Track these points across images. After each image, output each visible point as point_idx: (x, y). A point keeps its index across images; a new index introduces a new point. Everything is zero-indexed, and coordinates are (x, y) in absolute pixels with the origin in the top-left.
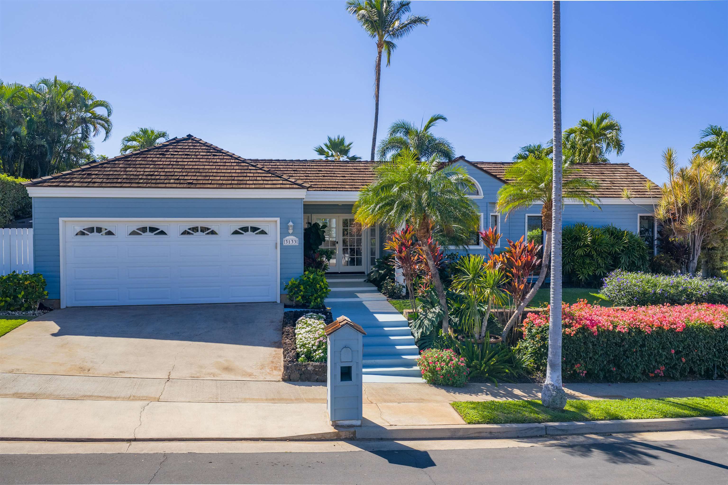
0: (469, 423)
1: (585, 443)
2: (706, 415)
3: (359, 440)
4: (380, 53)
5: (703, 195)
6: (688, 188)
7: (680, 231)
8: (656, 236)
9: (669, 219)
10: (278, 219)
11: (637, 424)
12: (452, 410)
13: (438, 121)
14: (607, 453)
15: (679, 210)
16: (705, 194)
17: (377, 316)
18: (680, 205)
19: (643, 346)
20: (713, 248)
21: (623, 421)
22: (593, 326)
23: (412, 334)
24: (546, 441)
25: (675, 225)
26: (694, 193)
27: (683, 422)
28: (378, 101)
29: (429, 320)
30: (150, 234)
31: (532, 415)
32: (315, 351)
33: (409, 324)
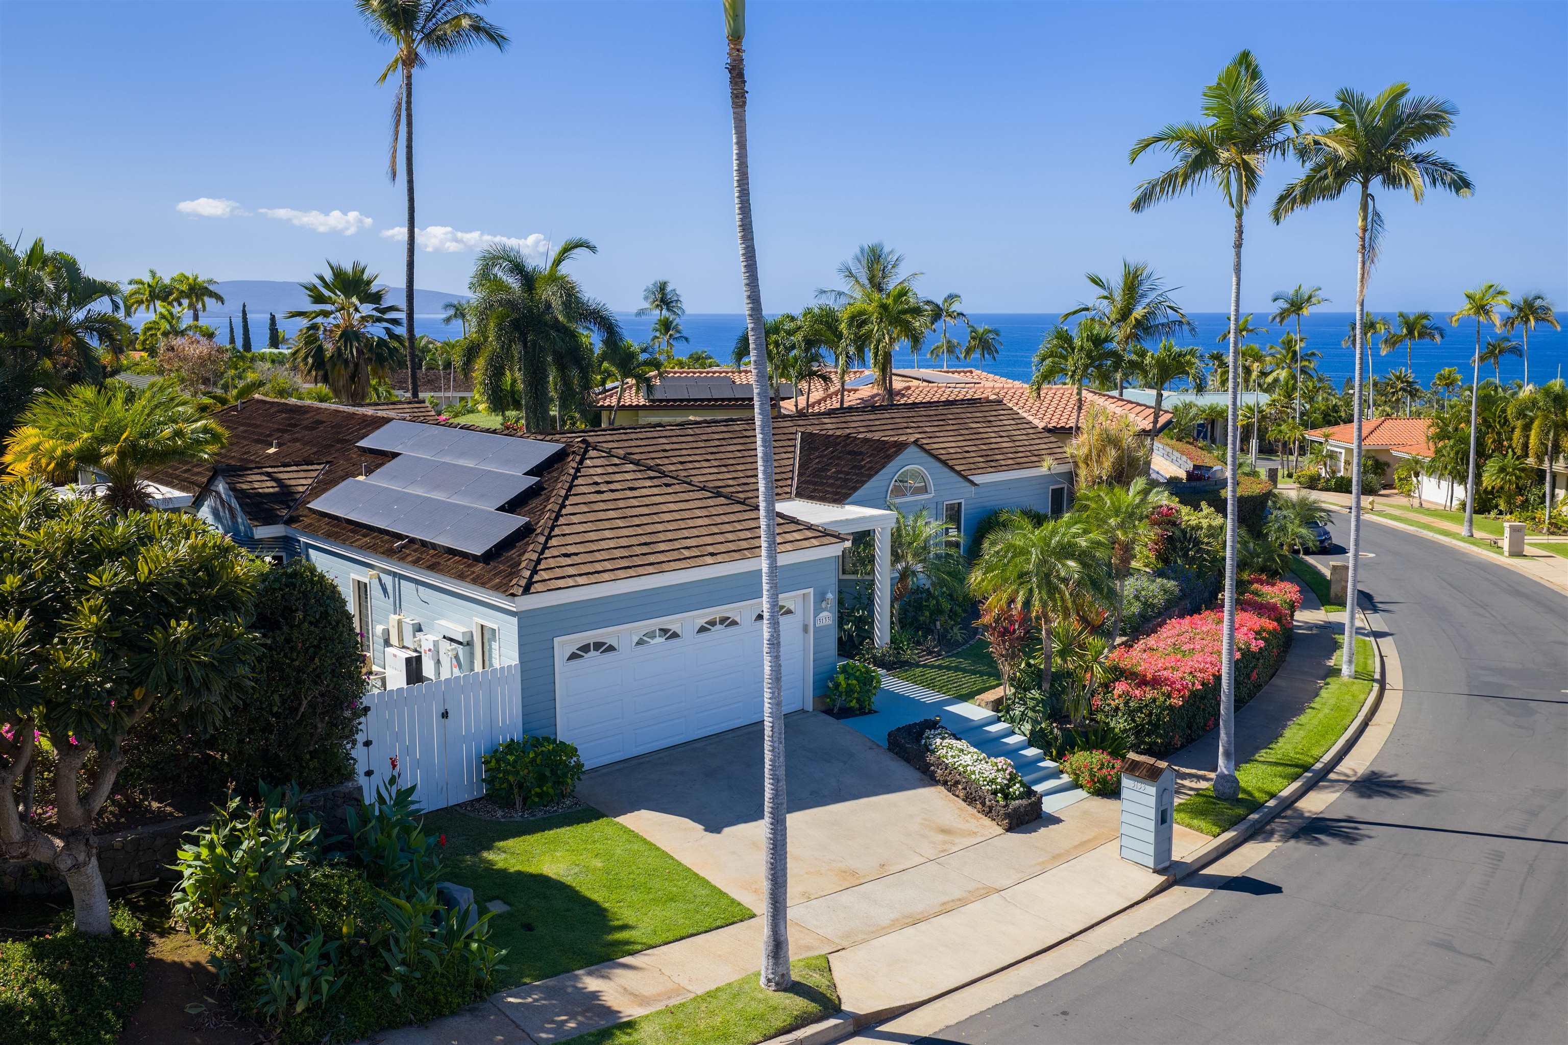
0: (1214, 836)
2: (1304, 770)
3: (1185, 880)
10: (811, 590)
17: (951, 709)
21: (1279, 797)
23: (1017, 732)
24: (1270, 837)
27: (1304, 783)
29: (1034, 710)
30: (661, 639)
33: (999, 717)
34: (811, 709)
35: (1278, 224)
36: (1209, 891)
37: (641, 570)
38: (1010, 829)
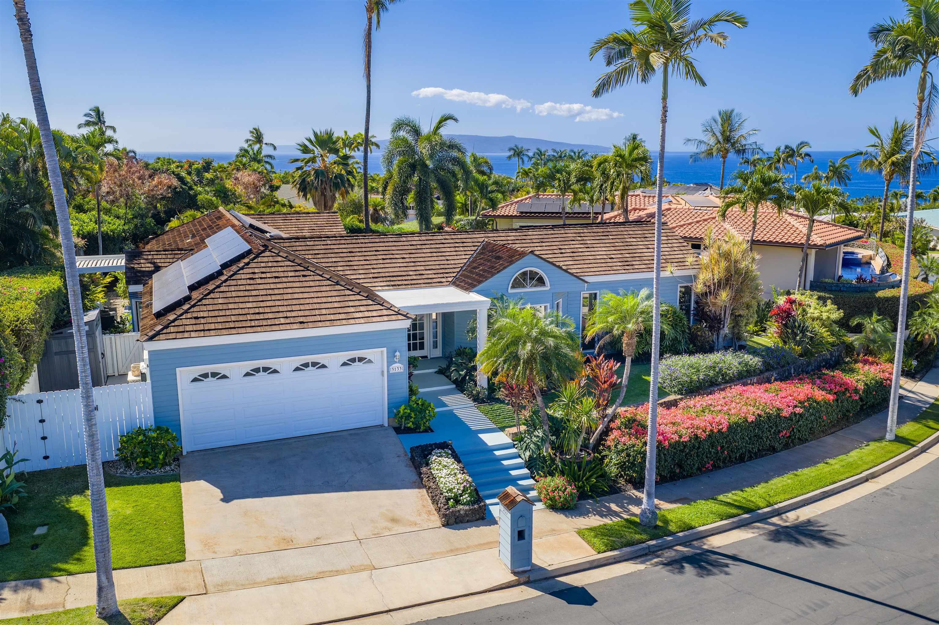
0: (599, 553)
1: (677, 558)
2: (747, 513)
3: (532, 582)
4: (370, 19)
5: (735, 272)
6: (723, 264)
7: (714, 304)
8: (693, 305)
9: (706, 293)
10: (385, 349)
11: (705, 531)
12: (580, 540)
13: (448, 122)
14: (695, 567)
15: (714, 284)
16: (738, 271)
17: (483, 436)
18: (716, 280)
19: (699, 448)
20: (740, 316)
21: (695, 531)
22: (665, 441)
23: (520, 456)
24: (651, 560)
25: (710, 299)
26: (728, 270)
27: (733, 522)
28: (370, 81)
29: (535, 444)
30: (264, 373)
31: (637, 536)
32: (461, 495)
33: (514, 445)
34: (387, 425)
35: (856, 96)
36: (540, 593)
37: (240, 330)
38: (446, 525)
